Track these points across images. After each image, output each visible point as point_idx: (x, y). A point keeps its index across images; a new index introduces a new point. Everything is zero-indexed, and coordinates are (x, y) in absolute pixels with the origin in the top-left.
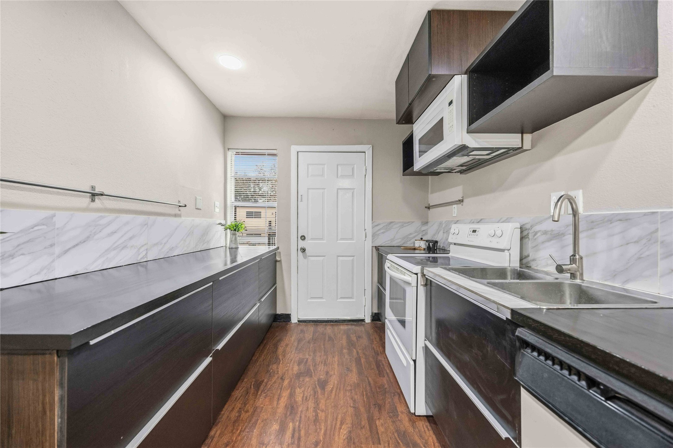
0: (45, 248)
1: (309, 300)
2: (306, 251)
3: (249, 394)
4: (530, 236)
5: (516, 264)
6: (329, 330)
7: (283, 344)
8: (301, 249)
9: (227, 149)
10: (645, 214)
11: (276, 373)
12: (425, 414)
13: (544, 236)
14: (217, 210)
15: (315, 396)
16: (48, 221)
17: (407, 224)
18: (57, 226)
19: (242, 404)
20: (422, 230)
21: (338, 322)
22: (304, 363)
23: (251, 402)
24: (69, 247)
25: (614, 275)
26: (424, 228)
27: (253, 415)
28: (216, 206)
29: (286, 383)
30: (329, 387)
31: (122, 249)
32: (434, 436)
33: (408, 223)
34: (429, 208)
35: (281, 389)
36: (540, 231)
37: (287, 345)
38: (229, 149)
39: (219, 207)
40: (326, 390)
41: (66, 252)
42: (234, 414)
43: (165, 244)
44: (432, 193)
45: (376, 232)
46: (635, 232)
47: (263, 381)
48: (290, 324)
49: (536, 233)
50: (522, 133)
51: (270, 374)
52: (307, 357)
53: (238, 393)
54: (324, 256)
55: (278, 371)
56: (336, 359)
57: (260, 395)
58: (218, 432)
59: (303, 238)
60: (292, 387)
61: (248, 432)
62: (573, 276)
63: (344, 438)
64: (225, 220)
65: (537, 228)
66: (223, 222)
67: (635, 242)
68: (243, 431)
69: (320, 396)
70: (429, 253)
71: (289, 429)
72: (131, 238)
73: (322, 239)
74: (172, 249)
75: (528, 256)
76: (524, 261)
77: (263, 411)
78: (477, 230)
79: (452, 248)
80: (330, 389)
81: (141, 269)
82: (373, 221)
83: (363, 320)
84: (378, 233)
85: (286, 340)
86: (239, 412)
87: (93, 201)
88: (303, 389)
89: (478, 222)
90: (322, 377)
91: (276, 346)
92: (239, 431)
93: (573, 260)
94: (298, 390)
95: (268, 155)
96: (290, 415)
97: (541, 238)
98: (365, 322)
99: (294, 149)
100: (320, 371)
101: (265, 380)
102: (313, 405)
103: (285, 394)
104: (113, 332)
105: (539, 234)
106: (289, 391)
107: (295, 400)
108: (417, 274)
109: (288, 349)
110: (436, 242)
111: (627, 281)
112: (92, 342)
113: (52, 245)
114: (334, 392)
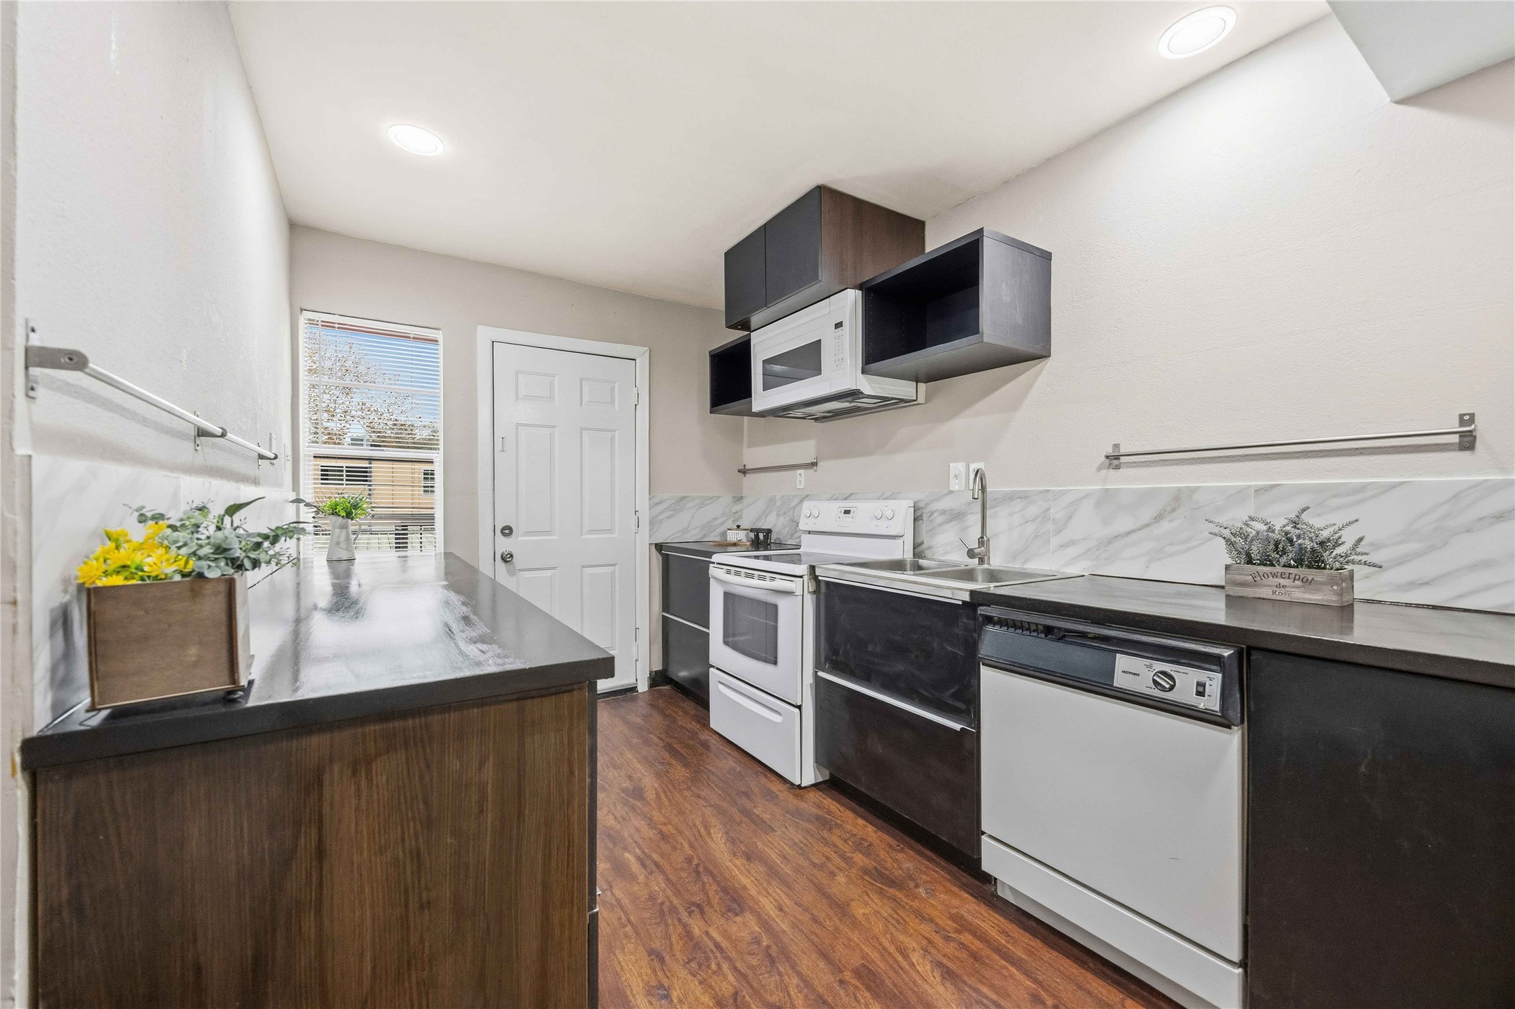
2: (514, 560)
4: (925, 517)
5: (909, 556)
8: (502, 556)
9: (297, 310)
10: (1041, 492)
12: (813, 782)
13: (941, 516)
17: (709, 501)
20: (733, 511)
25: (1014, 557)
26: (737, 507)
32: (834, 803)
33: (709, 499)
34: (744, 471)
36: (937, 510)
38: (302, 310)
44: (751, 445)
45: (657, 516)
46: (1033, 510)
49: (932, 513)
50: (917, 382)
54: (554, 568)
59: (507, 531)
62: (981, 561)
63: (723, 841)
64: (293, 491)
65: (935, 506)
67: (1032, 521)
70: (758, 550)
73: (549, 533)
75: (922, 543)
76: (918, 550)
78: (852, 510)
79: (805, 539)
82: (652, 495)
83: (633, 689)
84: (660, 517)
87: (196, 448)
89: (846, 499)
93: (981, 542)
95: (413, 338)
97: (939, 519)
98: (637, 691)
99: (484, 334)
105: (935, 515)
108: (801, 577)
110: (769, 532)
111: (1025, 562)
114: (663, 797)
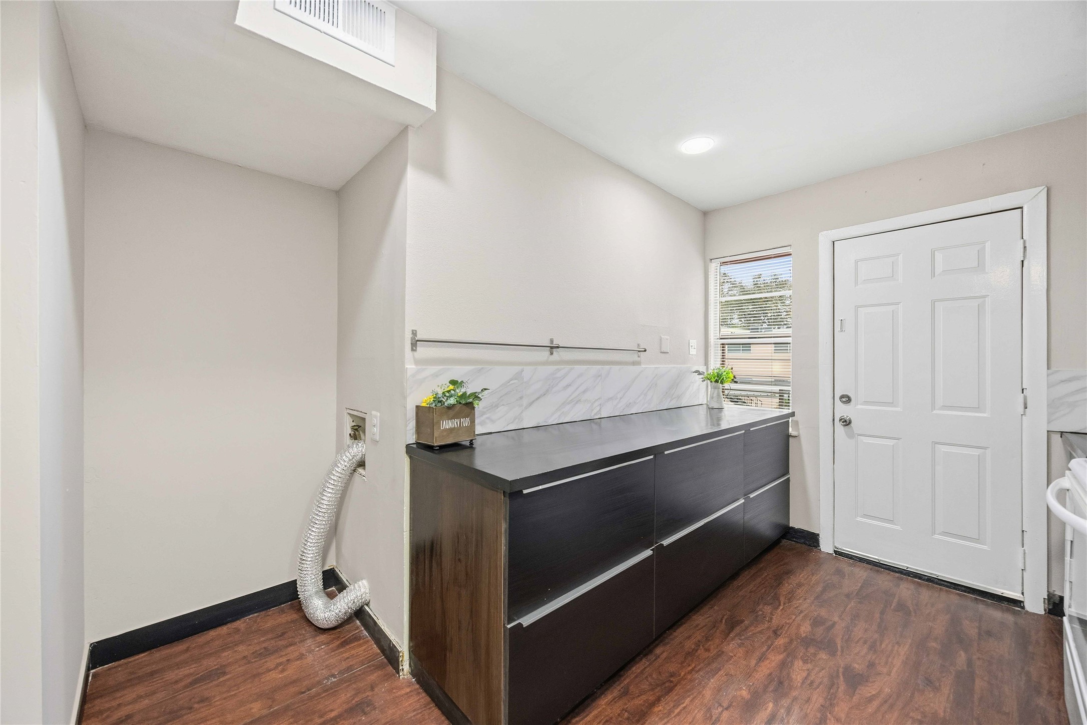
0: (517, 400)
1: (859, 519)
2: (852, 425)
3: (716, 630)
6: (906, 590)
7: (794, 580)
8: (840, 420)
9: (708, 261)
11: (767, 619)
14: (693, 352)
15: (830, 689)
16: (518, 376)
18: (525, 380)
19: (703, 637)
21: (937, 583)
22: (824, 627)
23: (717, 641)
24: (533, 400)
27: (714, 658)
28: (692, 346)
29: (781, 641)
30: (868, 690)
31: (577, 403)
35: (769, 647)
37: (800, 585)
38: (711, 260)
39: (695, 347)
40: (858, 691)
41: (531, 404)
42: (689, 645)
43: (621, 398)
45: (1060, 399)
47: (742, 621)
48: (817, 552)
51: (757, 617)
52: (836, 619)
53: (701, 619)
54: (897, 439)
55: (771, 619)
56: (904, 650)
57: (733, 639)
58: (665, 655)
59: (847, 399)
60: (790, 654)
61: (701, 676)
64: (705, 365)
66: (702, 369)
68: (697, 672)
69: (840, 694)
71: (766, 709)
72: (584, 392)
73: (891, 404)
74: (629, 405)
77: (731, 662)
80: (869, 695)
81: (594, 427)
82: (1053, 369)
83: (1017, 603)
84: (1066, 401)
85: (801, 576)
86: (698, 645)
87: (552, 354)
88: (809, 666)
90: (859, 666)
91: (779, 579)
92: (690, 668)
94: (798, 664)
96: (772, 691)
98: (1022, 608)
99: (826, 237)
100: (857, 654)
101: (746, 622)
102: (821, 701)
103: (775, 659)
104: (540, 487)
106: (781, 657)
107: (788, 674)
109: (800, 592)
112: (525, 492)
113: (521, 398)
